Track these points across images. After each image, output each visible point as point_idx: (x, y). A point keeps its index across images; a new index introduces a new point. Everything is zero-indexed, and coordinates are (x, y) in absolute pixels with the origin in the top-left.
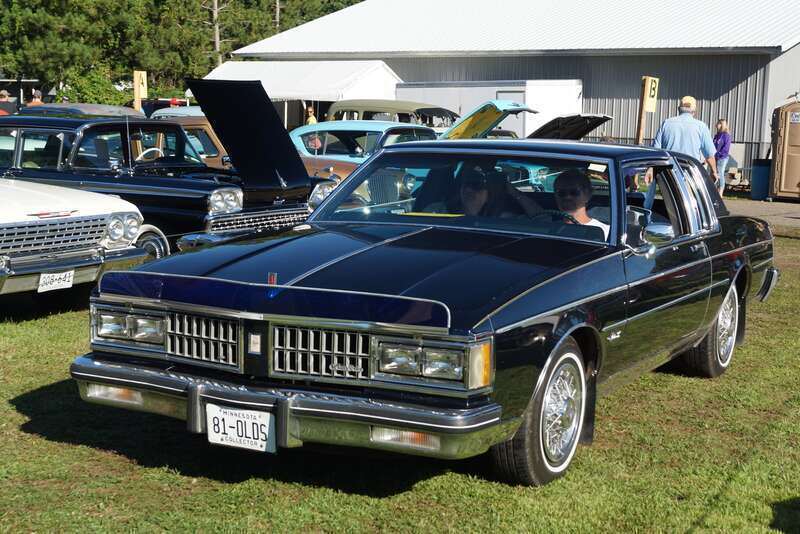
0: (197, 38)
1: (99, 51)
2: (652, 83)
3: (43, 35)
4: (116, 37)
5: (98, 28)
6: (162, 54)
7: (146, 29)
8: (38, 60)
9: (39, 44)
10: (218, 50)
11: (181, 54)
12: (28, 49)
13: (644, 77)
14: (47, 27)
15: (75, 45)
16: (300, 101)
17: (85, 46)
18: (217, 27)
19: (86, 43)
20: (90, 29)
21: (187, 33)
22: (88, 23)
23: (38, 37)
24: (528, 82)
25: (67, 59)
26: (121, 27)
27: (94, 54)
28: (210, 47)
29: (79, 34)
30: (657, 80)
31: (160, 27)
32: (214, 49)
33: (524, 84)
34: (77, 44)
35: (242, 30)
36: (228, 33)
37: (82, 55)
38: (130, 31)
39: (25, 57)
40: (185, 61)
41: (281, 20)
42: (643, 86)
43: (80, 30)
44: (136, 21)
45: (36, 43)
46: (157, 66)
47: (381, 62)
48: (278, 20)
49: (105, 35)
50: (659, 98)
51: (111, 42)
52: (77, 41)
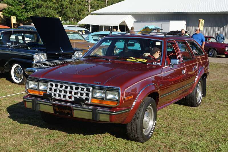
0: (82, 8)
1: (56, 12)
2: (202, 21)
3: (41, 7)
4: (61, 8)
5: (55, 6)
6: (73, 13)
7: (69, 6)
8: (39, 14)
9: (40, 10)
10: (89, 12)
11: (78, 13)
12: (37, 11)
13: (199, 20)
14: (42, 5)
15: (49, 10)
16: (109, 26)
17: (52, 11)
18: (89, 6)
19: (53, 10)
20: (54, 6)
21: (80, 7)
22: (53, 4)
23: (40, 8)
25: (47, 14)
26: (62, 5)
27: (54, 13)
28: (87, 11)
29: (51, 7)
30: (204, 20)
31: (72, 5)
32: (88, 12)
33: (169, 22)
34: (50, 10)
35: (96, 7)
36: (92, 7)
37: (51, 13)
38: (64, 6)
39: (36, 13)
40: (80, 15)
41: (107, 4)
42: (199, 22)
43: (51, 6)
44: (66, 4)
45: (39, 9)
46: (71, 16)
47: (131, 15)
48: (106, 4)
49: (58, 7)
50: (204, 26)
51: (59, 9)
52: (50, 9)
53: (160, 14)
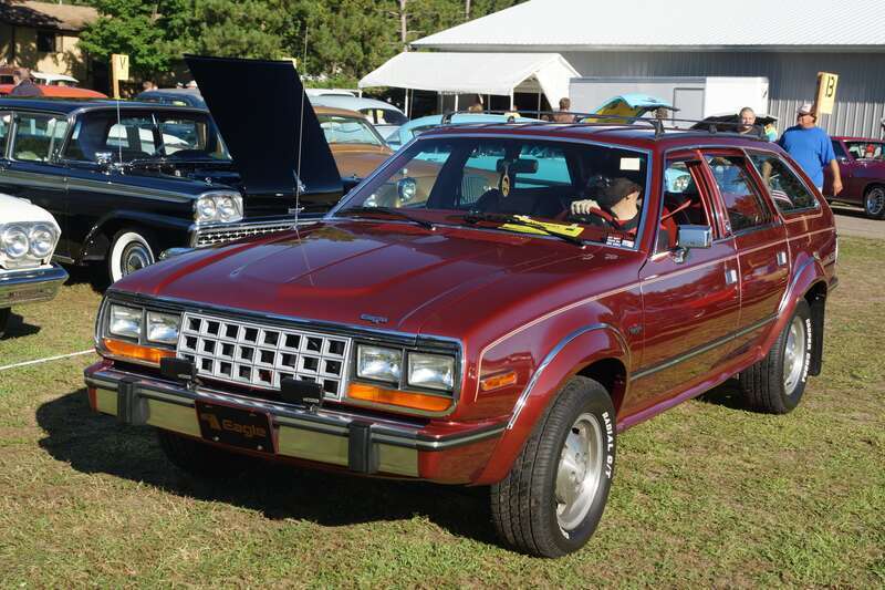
0: (378, 27)
1: (279, 39)
2: (829, 81)
3: (223, 22)
4: (296, 25)
5: (277, 16)
6: (342, 45)
7: (326, 18)
8: (216, 48)
9: (218, 30)
10: (404, 40)
11: (363, 45)
12: (207, 36)
13: (820, 74)
14: (226, 13)
15: (254, 33)
16: (477, 95)
17: (263, 34)
18: (403, 18)
19: (266, 31)
20: (270, 17)
21: (369, 21)
22: (268, 11)
23: (218, 24)
24: (708, 79)
25: (245, 47)
26: (302, 14)
27: (273, 42)
28: (396, 38)
29: (259, 21)
30: (836, 77)
31: (341, 16)
32: (400, 40)
33: (704, 81)
34: (255, 32)
35: (430, 21)
36: (414, 24)
37: (260, 43)
38: (310, 19)
39: (204, 43)
40: (367, 51)
41: (471, 12)
42: (819, 83)
43: (261, 17)
44: (317, 9)
45: (215, 30)
46: (335, 56)
47: (559, 55)
48: (468, 12)
49: (285, 23)
50: (836, 101)
51: (292, 31)
52: (256, 29)
53: (670, 50)
